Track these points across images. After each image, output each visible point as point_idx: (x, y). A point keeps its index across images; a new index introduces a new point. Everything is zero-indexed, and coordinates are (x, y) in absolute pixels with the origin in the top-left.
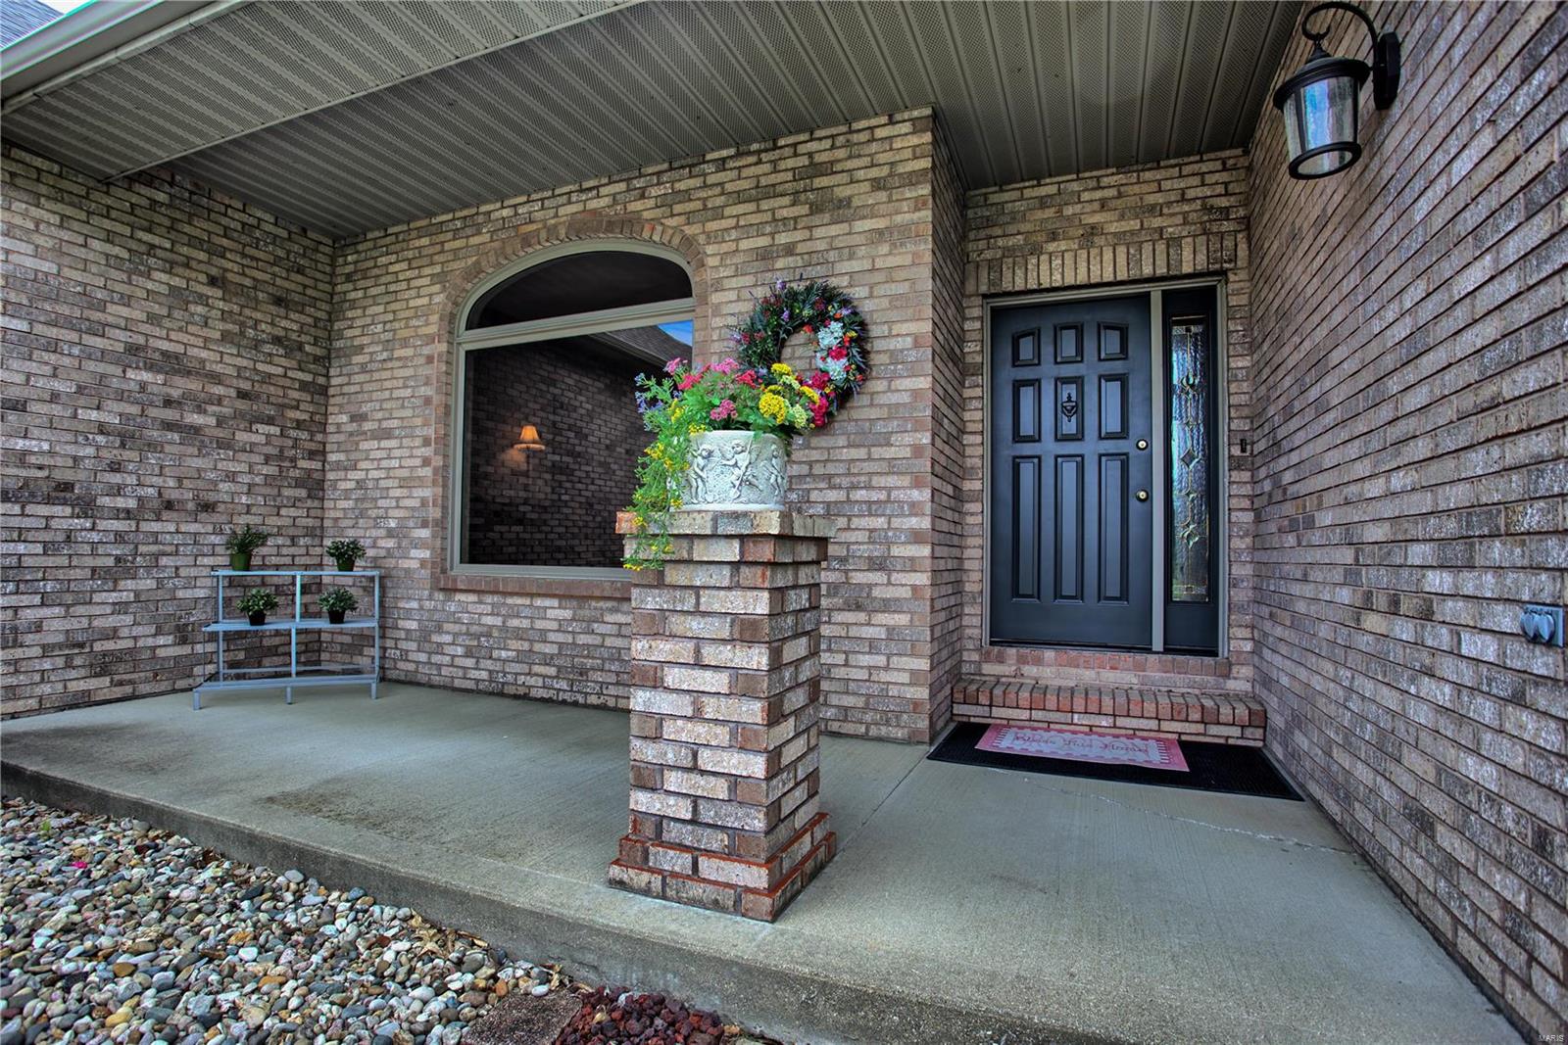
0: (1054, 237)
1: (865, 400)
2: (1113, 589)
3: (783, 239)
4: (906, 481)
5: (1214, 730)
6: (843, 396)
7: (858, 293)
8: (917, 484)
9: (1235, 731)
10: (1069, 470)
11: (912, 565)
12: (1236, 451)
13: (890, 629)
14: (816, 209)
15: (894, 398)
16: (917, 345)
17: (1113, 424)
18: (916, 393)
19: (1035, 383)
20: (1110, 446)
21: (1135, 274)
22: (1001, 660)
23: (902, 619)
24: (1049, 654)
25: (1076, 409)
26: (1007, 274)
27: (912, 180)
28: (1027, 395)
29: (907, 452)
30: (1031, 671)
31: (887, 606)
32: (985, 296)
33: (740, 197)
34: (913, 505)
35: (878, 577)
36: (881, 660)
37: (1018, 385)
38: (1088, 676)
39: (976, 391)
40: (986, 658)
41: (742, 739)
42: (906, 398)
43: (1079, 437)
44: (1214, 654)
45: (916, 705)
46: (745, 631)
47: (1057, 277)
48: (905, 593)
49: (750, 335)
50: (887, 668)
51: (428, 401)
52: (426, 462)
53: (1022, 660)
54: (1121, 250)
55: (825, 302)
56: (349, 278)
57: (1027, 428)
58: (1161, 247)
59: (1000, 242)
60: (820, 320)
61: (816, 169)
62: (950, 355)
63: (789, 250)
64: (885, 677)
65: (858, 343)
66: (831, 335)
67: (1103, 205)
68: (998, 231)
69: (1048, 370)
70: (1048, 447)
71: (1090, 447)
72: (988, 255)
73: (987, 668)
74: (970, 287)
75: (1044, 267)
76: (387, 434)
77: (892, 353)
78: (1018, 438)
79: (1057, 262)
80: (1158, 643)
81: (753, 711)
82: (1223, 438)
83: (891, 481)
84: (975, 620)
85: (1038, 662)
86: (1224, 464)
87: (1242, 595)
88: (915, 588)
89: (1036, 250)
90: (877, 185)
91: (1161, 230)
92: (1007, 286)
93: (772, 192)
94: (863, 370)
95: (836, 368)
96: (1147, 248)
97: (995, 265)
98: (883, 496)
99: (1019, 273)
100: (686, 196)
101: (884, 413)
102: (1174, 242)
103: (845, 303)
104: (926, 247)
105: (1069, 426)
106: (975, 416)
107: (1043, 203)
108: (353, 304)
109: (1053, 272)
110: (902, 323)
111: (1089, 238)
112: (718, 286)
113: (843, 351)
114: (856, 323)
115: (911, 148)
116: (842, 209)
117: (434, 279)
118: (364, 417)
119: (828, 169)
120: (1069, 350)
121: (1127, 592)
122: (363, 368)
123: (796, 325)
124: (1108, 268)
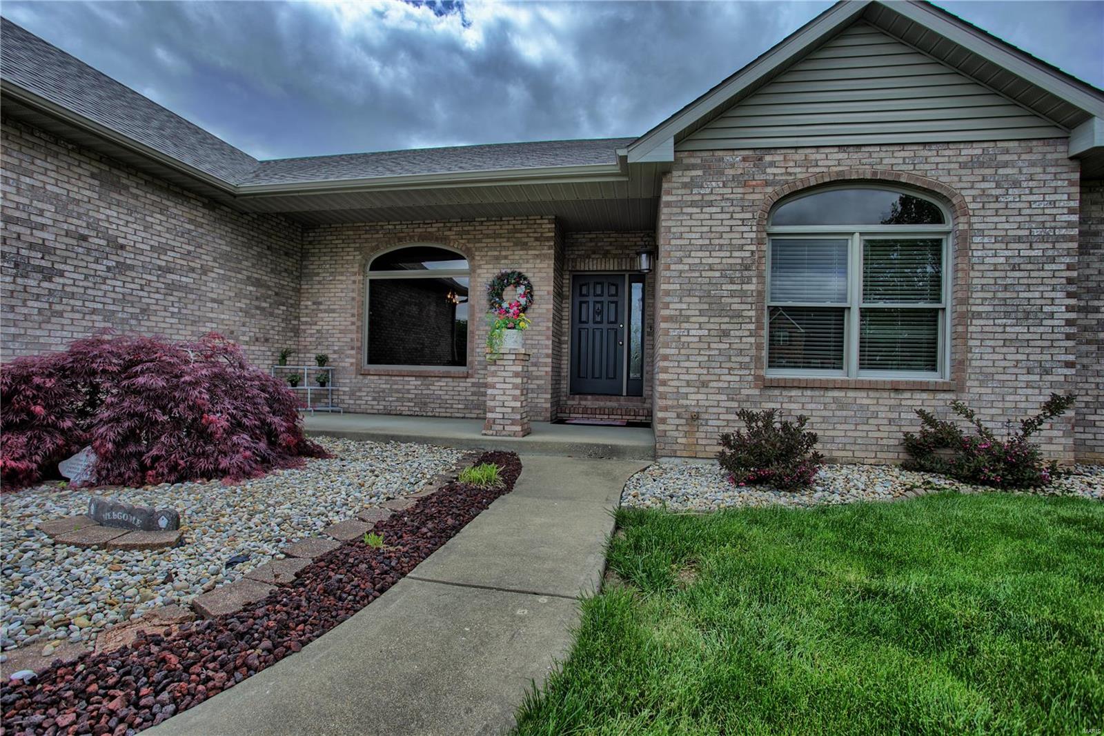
0: (594, 253)
1: (531, 311)
2: (611, 375)
3: (504, 253)
4: (544, 338)
5: (638, 418)
6: (524, 310)
7: (529, 275)
8: (548, 339)
9: (644, 418)
10: (598, 334)
11: (545, 365)
12: (649, 330)
13: (538, 385)
14: (516, 244)
15: (540, 311)
16: (548, 293)
17: (612, 319)
18: (547, 310)
19: (587, 302)
20: (611, 326)
21: (620, 268)
22: (574, 400)
23: (543, 382)
24: (589, 397)
25: (600, 313)
26: (578, 264)
27: (548, 239)
28: (584, 306)
29: (545, 329)
30: (583, 403)
31: (537, 378)
32: (571, 271)
33: (488, 236)
34: (546, 345)
35: (535, 369)
36: (535, 395)
37: (581, 303)
38: (602, 404)
39: (567, 305)
40: (569, 399)
41: (515, 398)
42: (545, 311)
43: (601, 322)
44: (642, 396)
45: (546, 409)
46: (516, 375)
47: (595, 267)
48: (543, 373)
49: (492, 286)
50: (537, 398)
51: (353, 299)
52: (353, 323)
53: (581, 399)
54: (616, 260)
55: (519, 279)
56: (310, 243)
57: (584, 318)
58: (628, 260)
59: (577, 253)
60: (517, 284)
61: (516, 231)
62: (559, 295)
63: (506, 257)
64: (536, 401)
65: (529, 294)
66: (521, 290)
67: (611, 244)
68: (575, 248)
69: (591, 299)
70: (591, 325)
71: (605, 326)
72: (572, 257)
73: (570, 402)
74: (565, 268)
75: (591, 263)
76: (333, 311)
77: (540, 296)
78: (581, 322)
79: (595, 262)
80: (625, 394)
81: (518, 392)
82: (646, 325)
83: (539, 337)
84: (565, 385)
85: (586, 400)
86: (646, 334)
87: (649, 377)
88: (546, 372)
89: (588, 257)
90: (537, 239)
91: (628, 254)
92: (578, 268)
93: (499, 236)
94: (531, 302)
95: (523, 301)
96: (624, 260)
97: (574, 260)
98: (536, 342)
99: (583, 264)
100: (468, 232)
101: (537, 315)
103: (525, 279)
104: (552, 262)
105: (598, 319)
106: (566, 314)
107: (591, 240)
108: (313, 255)
109: (594, 265)
110: (544, 286)
111: (606, 254)
112: (479, 267)
113: (525, 295)
114: (529, 286)
115: (548, 228)
116: (524, 246)
117: (356, 249)
118: (320, 303)
119: (520, 231)
120: (599, 292)
121: (616, 376)
122: (319, 283)
123: (509, 284)
124: (611, 266)
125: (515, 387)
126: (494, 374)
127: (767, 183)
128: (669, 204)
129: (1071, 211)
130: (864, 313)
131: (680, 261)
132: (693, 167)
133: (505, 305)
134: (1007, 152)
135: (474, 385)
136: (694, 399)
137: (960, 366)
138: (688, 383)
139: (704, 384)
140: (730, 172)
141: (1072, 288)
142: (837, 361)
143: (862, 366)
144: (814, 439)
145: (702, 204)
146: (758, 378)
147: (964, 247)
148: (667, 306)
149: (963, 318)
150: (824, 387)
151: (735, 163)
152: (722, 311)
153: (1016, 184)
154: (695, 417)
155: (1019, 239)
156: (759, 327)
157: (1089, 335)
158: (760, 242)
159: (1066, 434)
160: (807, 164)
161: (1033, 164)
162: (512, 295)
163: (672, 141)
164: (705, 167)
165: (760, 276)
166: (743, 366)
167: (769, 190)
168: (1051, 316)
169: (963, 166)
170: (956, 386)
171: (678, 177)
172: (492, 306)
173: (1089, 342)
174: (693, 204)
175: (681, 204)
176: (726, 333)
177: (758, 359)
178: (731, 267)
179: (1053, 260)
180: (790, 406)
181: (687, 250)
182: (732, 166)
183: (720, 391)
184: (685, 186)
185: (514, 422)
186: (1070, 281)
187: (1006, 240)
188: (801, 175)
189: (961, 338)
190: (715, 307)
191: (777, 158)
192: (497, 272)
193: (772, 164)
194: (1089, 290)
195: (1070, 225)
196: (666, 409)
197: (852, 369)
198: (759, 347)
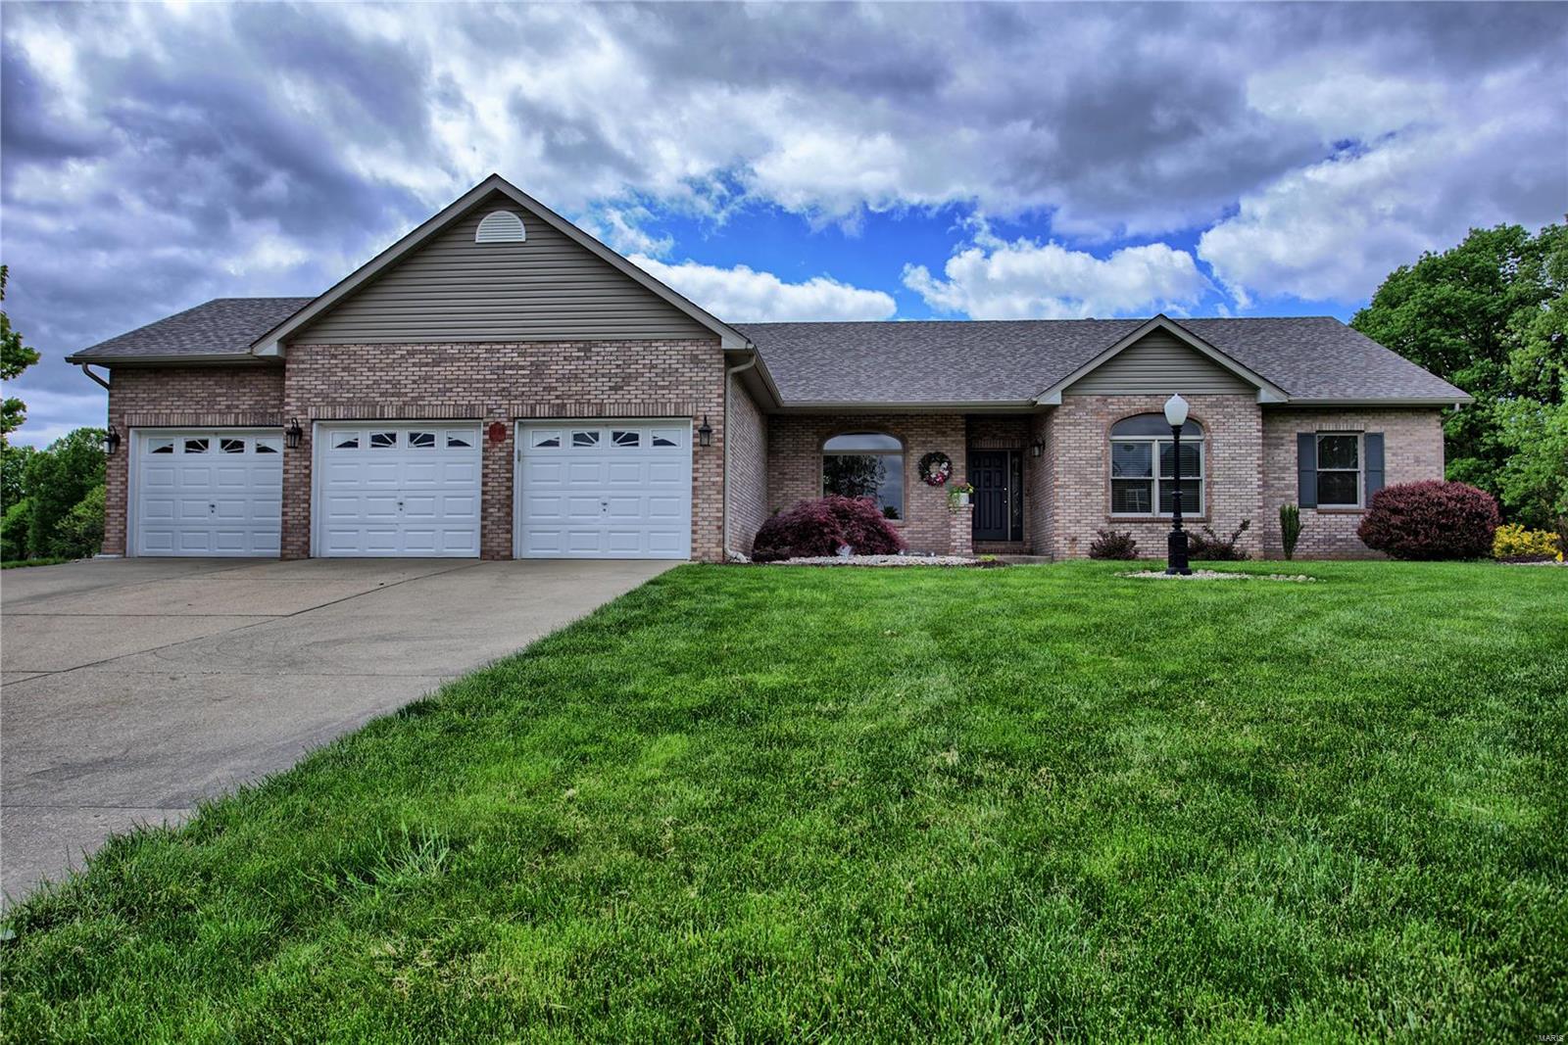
0: (984, 435)
1: (951, 479)
2: (999, 526)
3: (930, 439)
6: (945, 479)
7: (949, 455)
10: (987, 495)
12: (1026, 492)
14: (938, 433)
16: (963, 467)
17: (998, 484)
19: (979, 472)
20: (997, 489)
21: (1004, 447)
24: (984, 542)
25: (989, 480)
26: (973, 444)
27: (961, 429)
28: (976, 474)
30: (980, 546)
33: (916, 427)
42: (960, 479)
43: (990, 487)
44: (1022, 540)
47: (986, 446)
49: (923, 460)
51: (813, 470)
52: (813, 489)
53: (978, 544)
54: (1001, 441)
55: (941, 457)
56: (775, 428)
57: (977, 484)
58: (1010, 441)
59: (972, 435)
60: (941, 462)
61: (937, 423)
63: (931, 442)
65: (949, 468)
66: (945, 465)
67: (997, 429)
68: (971, 432)
69: (983, 469)
70: (982, 489)
71: (992, 490)
75: (982, 443)
76: (797, 480)
77: (957, 470)
79: (985, 442)
80: (1009, 539)
81: (969, 530)
82: (1023, 488)
85: (982, 544)
86: (1024, 495)
87: (1028, 526)
89: (980, 438)
90: (953, 430)
91: (1010, 437)
92: (973, 447)
93: (925, 427)
94: (950, 473)
95: (946, 473)
96: (1007, 441)
99: (976, 444)
100: (902, 424)
101: (957, 482)
102: (1014, 440)
103: (946, 457)
104: (964, 446)
105: (988, 484)
107: (983, 426)
108: (779, 436)
109: (987, 444)
110: (960, 465)
111: (994, 436)
112: (912, 448)
113: (948, 469)
114: (950, 463)
115: (961, 423)
116: (944, 434)
117: (814, 433)
118: (785, 474)
119: (941, 423)
120: (987, 464)
121: (1002, 526)
122: (784, 458)
123: (936, 460)
124: (997, 445)
125: (968, 526)
126: (955, 520)
127: (1109, 414)
128: (1057, 424)
129: (1259, 431)
130: (1160, 481)
131: (1064, 455)
132: (1071, 404)
133: (933, 476)
134: (1228, 400)
135: (909, 532)
136: (1073, 530)
137: (1209, 509)
138: (1070, 521)
139: (1079, 522)
140: (1089, 407)
141: (1260, 469)
142: (1148, 509)
143: (1161, 511)
144: (1134, 543)
145: (1075, 424)
146: (1107, 517)
147: (1209, 449)
148: (1057, 479)
149: (1209, 485)
150: (1141, 521)
151: (1092, 402)
152: (1087, 482)
153: (1233, 417)
154: (1074, 539)
155: (1235, 444)
156: (1107, 491)
157: (1281, 493)
158: (1106, 445)
159: (1260, 543)
160: (1129, 403)
161: (1240, 407)
162: (936, 470)
163: (1060, 394)
164: (1076, 404)
165: (1107, 463)
166: (1098, 511)
167: (1110, 417)
168: (1251, 483)
169: (1208, 406)
170: (1207, 520)
171: (1063, 410)
172: (923, 476)
173: (1282, 496)
174: (1070, 424)
175: (1063, 424)
176: (1089, 494)
177: (1107, 507)
178: (1091, 459)
179: (1250, 455)
180: (1122, 530)
181: (1068, 449)
182: (1091, 404)
183: (1087, 525)
184: (1066, 414)
185: (968, 548)
186: (1259, 466)
187: (1229, 445)
188: (1127, 410)
189: (1209, 494)
190: (1083, 480)
191: (1115, 400)
192: (924, 452)
193: (1112, 403)
194: (1280, 468)
195: (1258, 438)
196: (1058, 535)
197: (1156, 511)
198: (1107, 501)
